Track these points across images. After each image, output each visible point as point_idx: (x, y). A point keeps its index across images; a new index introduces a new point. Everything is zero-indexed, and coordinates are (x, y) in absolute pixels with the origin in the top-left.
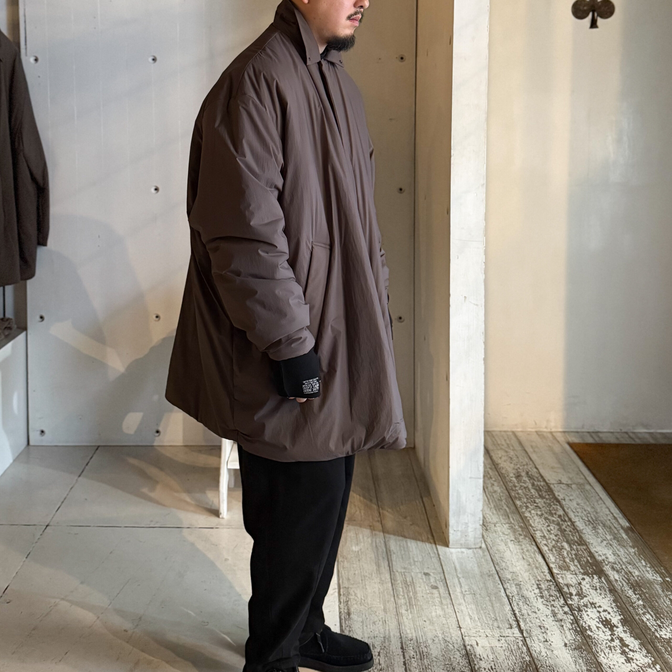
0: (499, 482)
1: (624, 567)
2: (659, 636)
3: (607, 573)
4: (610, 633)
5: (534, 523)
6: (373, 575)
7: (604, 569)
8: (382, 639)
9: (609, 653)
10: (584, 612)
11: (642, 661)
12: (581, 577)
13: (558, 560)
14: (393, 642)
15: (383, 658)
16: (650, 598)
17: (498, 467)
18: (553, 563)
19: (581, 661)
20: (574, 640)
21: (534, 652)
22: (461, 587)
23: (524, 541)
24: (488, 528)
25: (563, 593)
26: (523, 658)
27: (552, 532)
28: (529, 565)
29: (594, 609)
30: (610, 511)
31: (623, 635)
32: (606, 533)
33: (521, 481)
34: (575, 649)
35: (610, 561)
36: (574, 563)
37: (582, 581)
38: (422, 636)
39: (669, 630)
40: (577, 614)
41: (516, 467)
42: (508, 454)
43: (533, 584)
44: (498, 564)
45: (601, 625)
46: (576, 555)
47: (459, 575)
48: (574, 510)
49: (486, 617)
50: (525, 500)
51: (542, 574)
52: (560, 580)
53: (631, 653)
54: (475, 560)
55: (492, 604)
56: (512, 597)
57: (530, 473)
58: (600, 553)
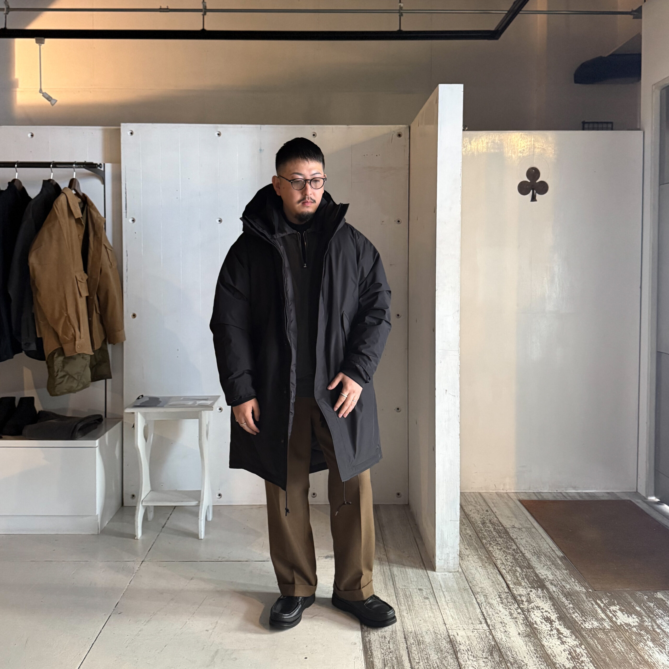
0: (470, 527)
1: (559, 583)
2: (584, 627)
3: (547, 587)
4: (550, 626)
5: (496, 555)
6: (383, 591)
7: (546, 584)
8: (391, 632)
9: (549, 639)
10: (532, 612)
11: (572, 643)
12: (529, 589)
13: (513, 579)
14: (398, 634)
15: (392, 645)
16: (578, 603)
17: (469, 517)
18: (510, 581)
19: (530, 644)
20: (525, 631)
21: (497, 639)
22: (445, 597)
23: (489, 567)
24: (463, 558)
25: (517, 601)
26: (490, 643)
27: (508, 560)
28: (493, 582)
29: (539, 611)
30: (549, 546)
31: (559, 627)
32: (546, 561)
33: (486, 526)
34: (525, 636)
35: (550, 579)
36: (524, 581)
37: (530, 592)
38: (419, 630)
39: (590, 623)
40: (527, 614)
41: (482, 517)
42: (476, 508)
43: (496, 595)
44: (471, 582)
45: (543, 621)
46: (525, 575)
47: (443, 590)
48: (524, 546)
49: (463, 616)
50: (489, 539)
51: (502, 588)
52: (515, 592)
53: (564, 638)
54: (454, 580)
55: (467, 608)
56: (481, 603)
57: (492, 521)
58: (543, 574)
